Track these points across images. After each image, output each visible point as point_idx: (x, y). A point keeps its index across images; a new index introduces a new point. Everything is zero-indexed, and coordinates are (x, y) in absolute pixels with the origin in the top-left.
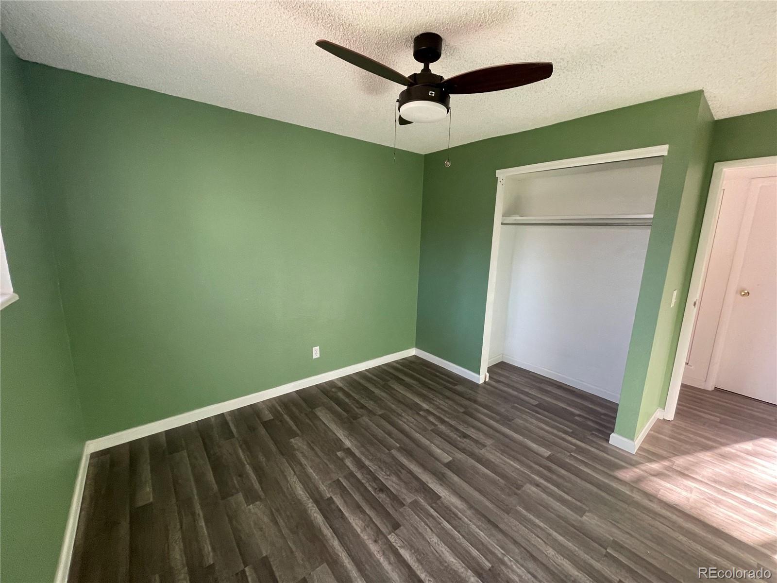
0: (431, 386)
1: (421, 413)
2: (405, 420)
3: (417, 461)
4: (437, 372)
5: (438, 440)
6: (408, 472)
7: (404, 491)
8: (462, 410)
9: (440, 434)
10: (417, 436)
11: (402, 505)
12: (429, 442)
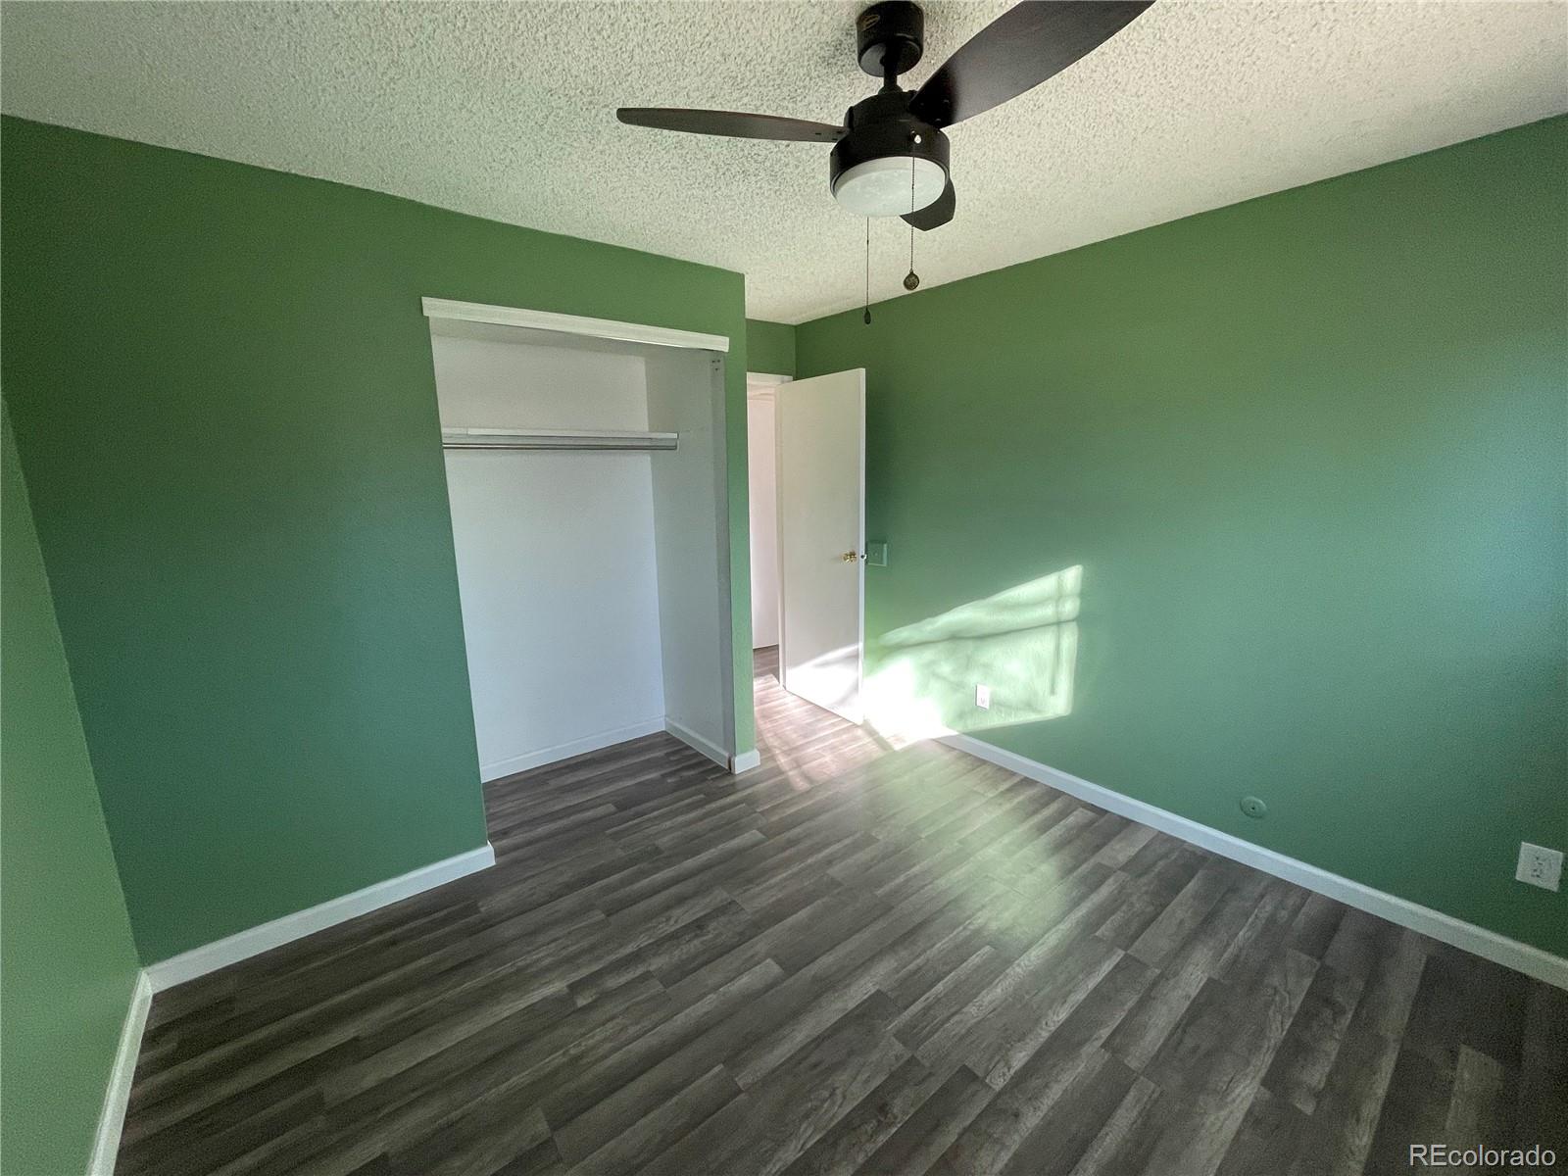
0: (443, 967)
1: (581, 1002)
2: (608, 1046)
3: (780, 1025)
4: (368, 939)
5: (709, 976)
6: (818, 1046)
7: (875, 1057)
8: (598, 916)
9: (684, 970)
10: (682, 1021)
11: (912, 1061)
12: (712, 996)
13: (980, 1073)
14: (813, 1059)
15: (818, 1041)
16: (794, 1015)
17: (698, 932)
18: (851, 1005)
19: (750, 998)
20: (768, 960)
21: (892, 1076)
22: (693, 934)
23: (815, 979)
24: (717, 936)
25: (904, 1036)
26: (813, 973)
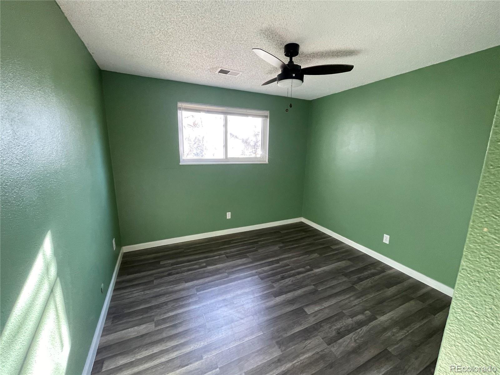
11: (273, 283)
12: (325, 306)
13: (259, 278)
14: (296, 287)
15: (295, 290)
16: (300, 297)
17: (339, 331)
18: (284, 296)
19: (314, 303)
20: (309, 313)
21: (278, 281)
22: (341, 330)
23: (293, 304)
24: (330, 328)
25: (273, 287)
26: (294, 306)
